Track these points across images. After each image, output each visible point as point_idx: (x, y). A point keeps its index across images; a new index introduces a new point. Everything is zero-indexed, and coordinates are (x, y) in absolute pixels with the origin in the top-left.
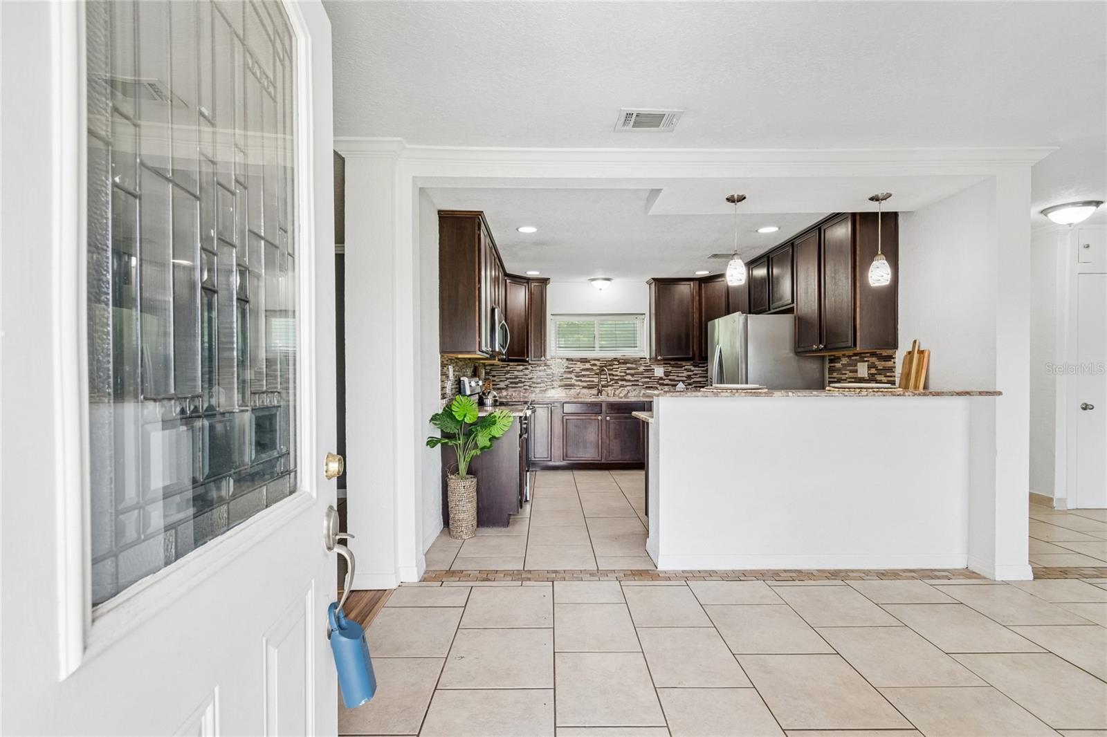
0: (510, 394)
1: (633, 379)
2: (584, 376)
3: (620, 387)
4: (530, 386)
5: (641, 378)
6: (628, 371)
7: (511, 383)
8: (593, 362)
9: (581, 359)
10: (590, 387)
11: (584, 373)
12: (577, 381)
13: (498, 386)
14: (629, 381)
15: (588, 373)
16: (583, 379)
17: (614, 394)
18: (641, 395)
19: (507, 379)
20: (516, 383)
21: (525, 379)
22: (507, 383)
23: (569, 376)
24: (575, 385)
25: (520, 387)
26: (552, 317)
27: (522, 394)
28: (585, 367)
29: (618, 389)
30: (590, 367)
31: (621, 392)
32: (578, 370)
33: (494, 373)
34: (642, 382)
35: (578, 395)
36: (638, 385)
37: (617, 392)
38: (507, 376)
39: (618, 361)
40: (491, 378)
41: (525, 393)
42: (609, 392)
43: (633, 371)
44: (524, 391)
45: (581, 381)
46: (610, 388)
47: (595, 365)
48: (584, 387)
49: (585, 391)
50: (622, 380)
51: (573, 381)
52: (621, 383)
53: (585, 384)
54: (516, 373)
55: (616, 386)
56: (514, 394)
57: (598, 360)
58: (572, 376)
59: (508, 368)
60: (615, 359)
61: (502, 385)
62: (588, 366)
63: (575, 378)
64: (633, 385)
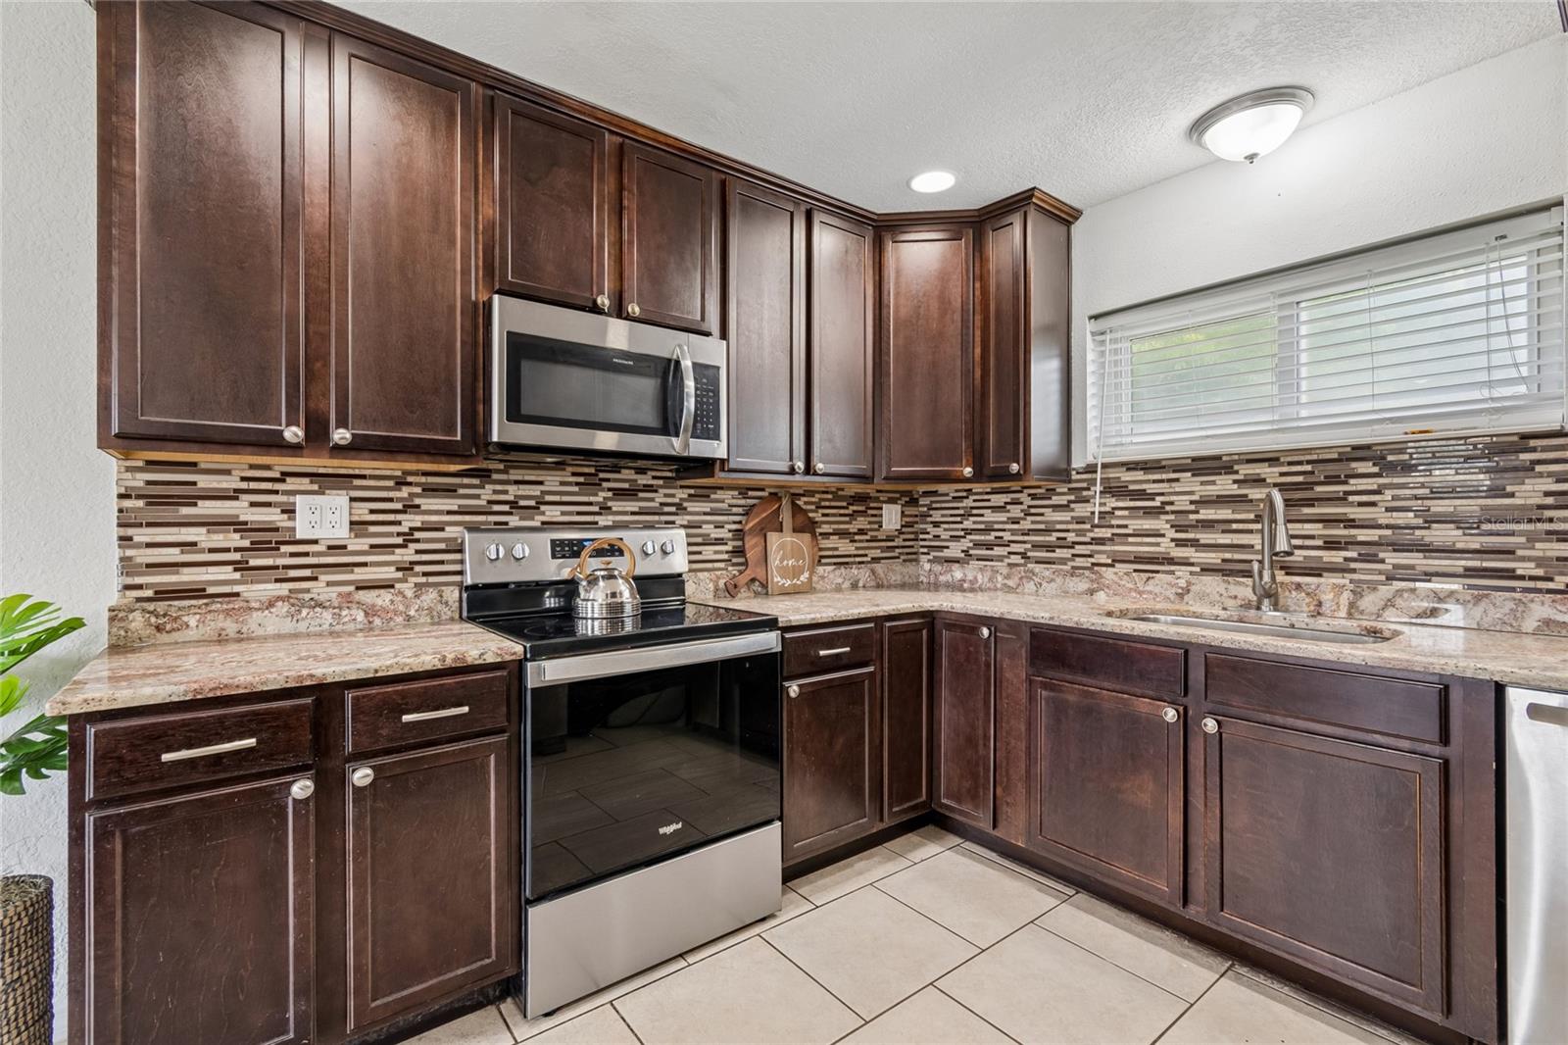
0: (970, 577)
1: (1475, 543)
2: (1208, 525)
3: (1390, 578)
4: (1024, 555)
5: (1532, 539)
6: (1440, 507)
7: (977, 545)
8: (1245, 470)
9: (1194, 459)
10: (1226, 571)
11: (1207, 514)
12: (1180, 543)
13: (946, 553)
14: (1450, 551)
15: (1224, 513)
16: (1205, 537)
17: (1352, 605)
18: (1530, 625)
19: (968, 532)
20: (989, 546)
21: (1013, 532)
22: (966, 543)
23: (1148, 524)
24: (1171, 561)
25: (1000, 558)
26: (1091, 326)
27: (1000, 578)
28: (1212, 490)
29: (1373, 587)
30: (1234, 489)
31: (1389, 603)
32: (1182, 503)
33: (937, 516)
34: (1540, 562)
35: (1181, 596)
36: (1510, 574)
37: (1369, 602)
38: (968, 524)
39: (1379, 459)
40: (929, 528)
41: (1008, 577)
42: (1327, 597)
43: (1470, 506)
44: (1005, 571)
45: (1195, 543)
46: (1330, 580)
47: (1259, 481)
48: (1207, 570)
49: (1213, 584)
50: (1398, 547)
51: (1165, 546)
52: (1392, 558)
53: (1213, 558)
54: (990, 516)
55: (1366, 572)
56: (980, 577)
57: (1272, 460)
58: (1160, 524)
59: (969, 503)
60: (1361, 452)
61: (955, 550)
62: (1224, 485)
63: (1172, 534)
64: (1470, 572)
